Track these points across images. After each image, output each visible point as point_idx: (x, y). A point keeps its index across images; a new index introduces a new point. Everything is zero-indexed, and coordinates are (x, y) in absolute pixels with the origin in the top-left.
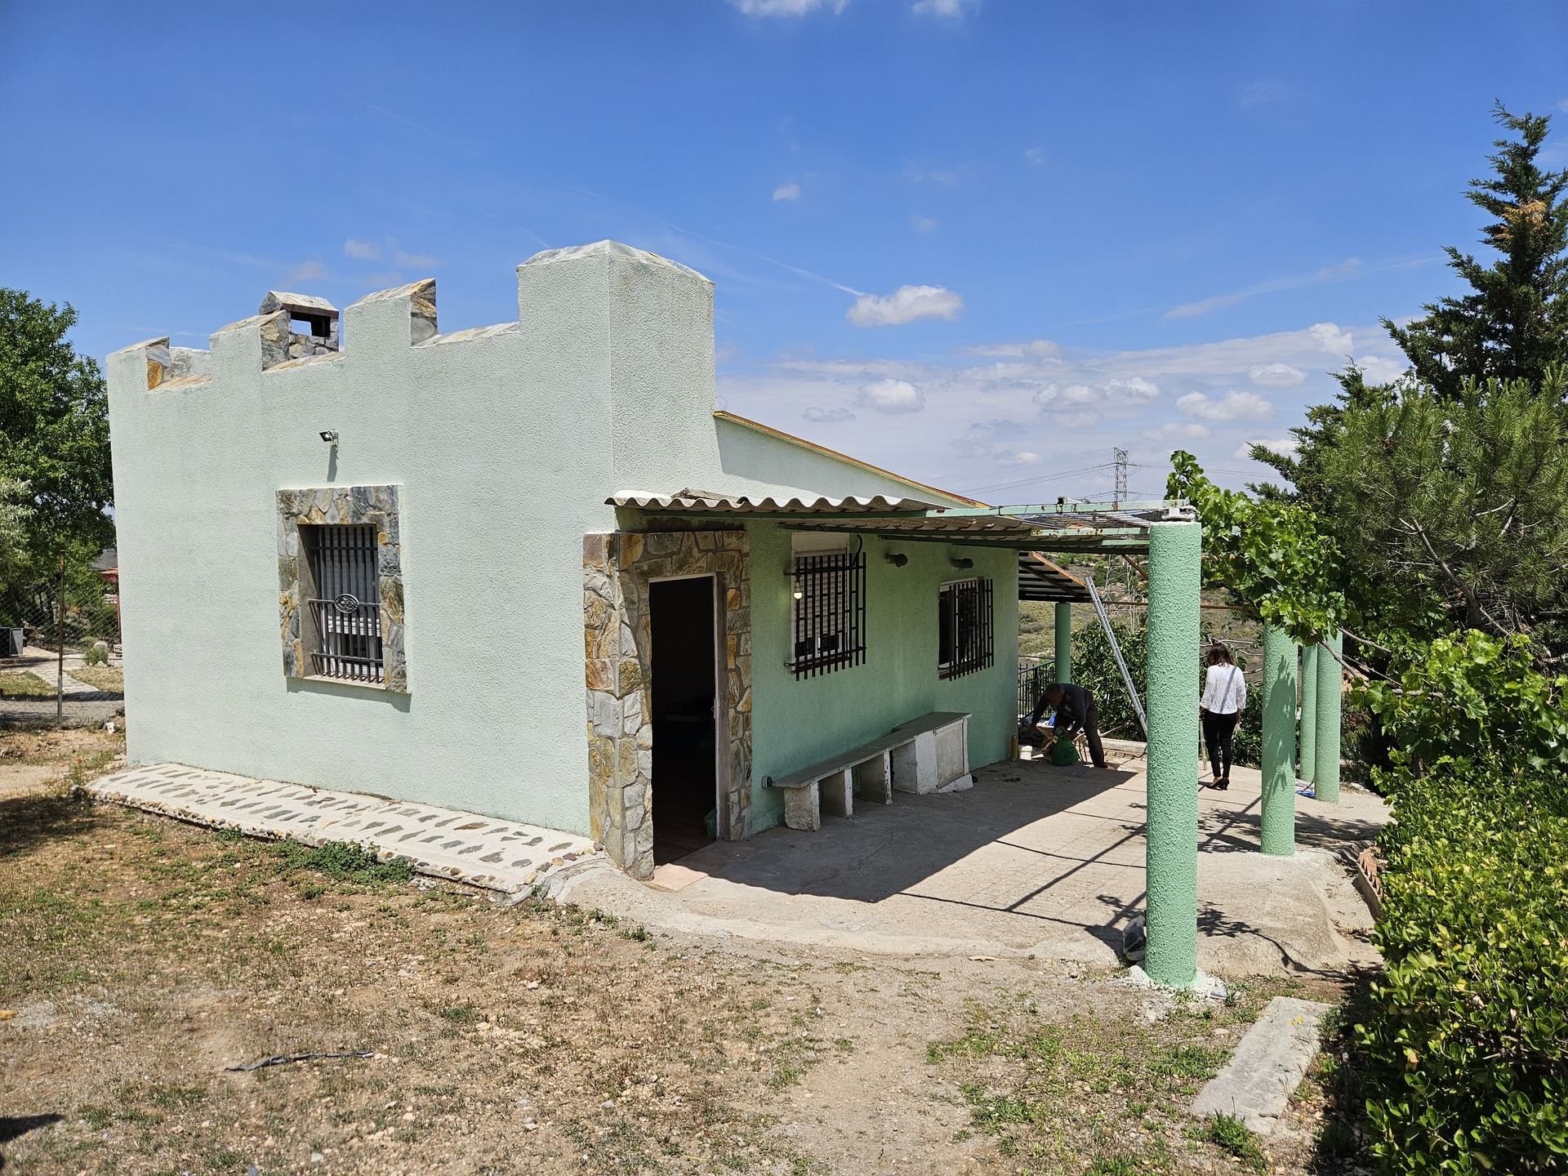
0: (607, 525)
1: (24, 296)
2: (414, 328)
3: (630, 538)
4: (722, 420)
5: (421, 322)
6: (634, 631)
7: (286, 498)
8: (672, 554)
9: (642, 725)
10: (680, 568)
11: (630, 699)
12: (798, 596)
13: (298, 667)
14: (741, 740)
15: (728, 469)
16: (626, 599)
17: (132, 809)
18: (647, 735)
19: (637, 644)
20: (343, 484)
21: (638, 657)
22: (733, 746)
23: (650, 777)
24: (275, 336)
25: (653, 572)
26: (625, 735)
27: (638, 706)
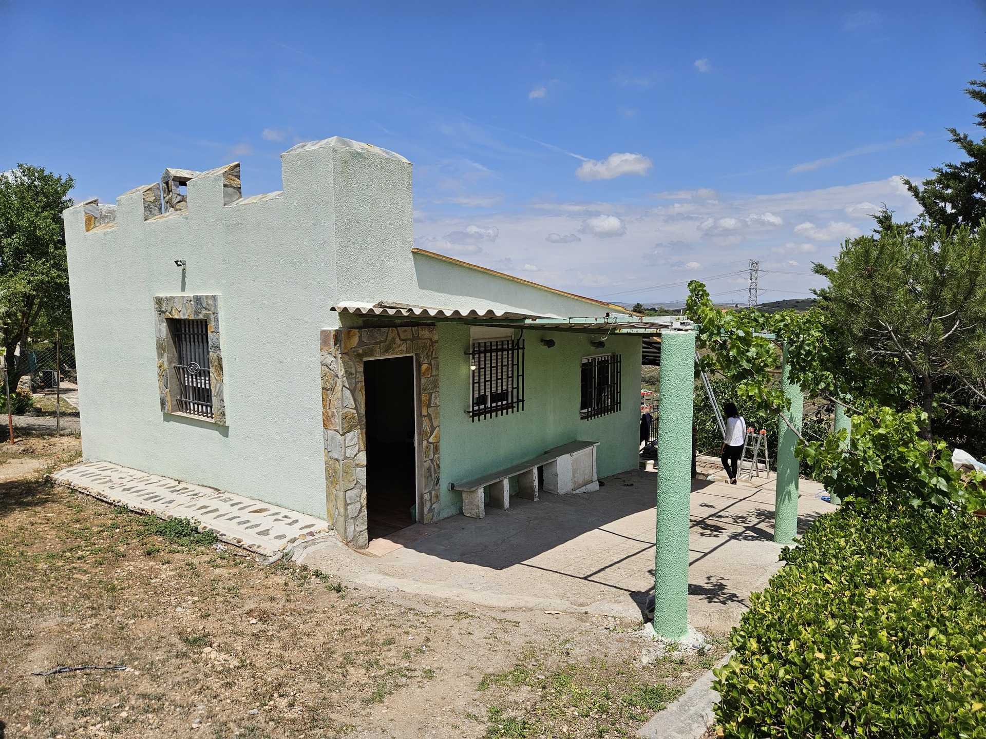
0: (334, 324)
1: (42, 171)
2: (225, 194)
3: (349, 332)
4: (417, 254)
5: (230, 190)
6: (353, 392)
7: (159, 301)
8: (380, 342)
9: (359, 451)
10: (386, 351)
11: (349, 436)
12: (473, 368)
13: (168, 406)
14: (432, 460)
15: (422, 285)
16: (346, 372)
17: (74, 491)
18: (362, 458)
19: (355, 400)
20: (189, 293)
21: (356, 408)
22: (426, 465)
23: (365, 484)
24: (152, 199)
25: (366, 354)
26: (346, 458)
27: (356, 440)
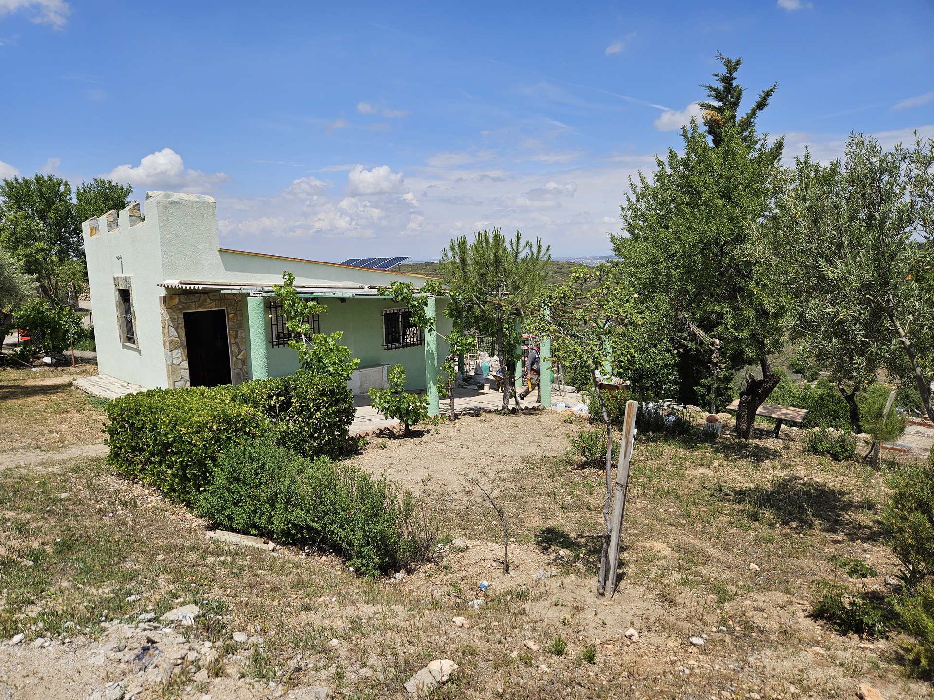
0: (163, 293)
1: (110, 182)
2: (131, 221)
3: (171, 297)
4: (221, 251)
5: (134, 218)
6: (176, 329)
7: (115, 279)
8: (195, 302)
9: (183, 361)
10: (200, 306)
11: (175, 352)
12: (270, 316)
13: (122, 340)
14: (241, 369)
15: (227, 269)
16: (170, 318)
17: (78, 388)
18: (186, 364)
19: (178, 333)
20: (123, 275)
21: (179, 337)
22: (237, 371)
23: (188, 378)
24: (112, 220)
25: (184, 308)
26: (173, 364)
27: (179, 355)
